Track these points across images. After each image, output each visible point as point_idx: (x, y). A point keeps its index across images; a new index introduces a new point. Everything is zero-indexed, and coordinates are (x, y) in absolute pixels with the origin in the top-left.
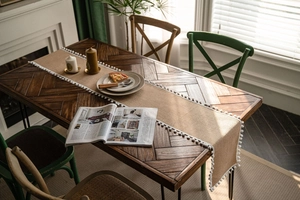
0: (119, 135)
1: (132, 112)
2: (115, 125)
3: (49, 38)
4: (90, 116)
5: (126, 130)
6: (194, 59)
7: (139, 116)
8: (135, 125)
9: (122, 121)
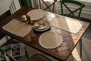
0: (15, 54)
1: (17, 45)
2: (13, 51)
3: (10, 7)
4: (5, 50)
5: (16, 52)
6: (63, 9)
7: (20, 46)
8: (18, 49)
9: (15, 49)
